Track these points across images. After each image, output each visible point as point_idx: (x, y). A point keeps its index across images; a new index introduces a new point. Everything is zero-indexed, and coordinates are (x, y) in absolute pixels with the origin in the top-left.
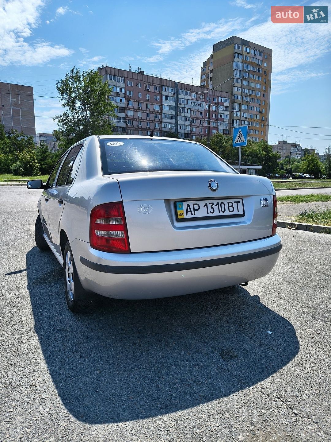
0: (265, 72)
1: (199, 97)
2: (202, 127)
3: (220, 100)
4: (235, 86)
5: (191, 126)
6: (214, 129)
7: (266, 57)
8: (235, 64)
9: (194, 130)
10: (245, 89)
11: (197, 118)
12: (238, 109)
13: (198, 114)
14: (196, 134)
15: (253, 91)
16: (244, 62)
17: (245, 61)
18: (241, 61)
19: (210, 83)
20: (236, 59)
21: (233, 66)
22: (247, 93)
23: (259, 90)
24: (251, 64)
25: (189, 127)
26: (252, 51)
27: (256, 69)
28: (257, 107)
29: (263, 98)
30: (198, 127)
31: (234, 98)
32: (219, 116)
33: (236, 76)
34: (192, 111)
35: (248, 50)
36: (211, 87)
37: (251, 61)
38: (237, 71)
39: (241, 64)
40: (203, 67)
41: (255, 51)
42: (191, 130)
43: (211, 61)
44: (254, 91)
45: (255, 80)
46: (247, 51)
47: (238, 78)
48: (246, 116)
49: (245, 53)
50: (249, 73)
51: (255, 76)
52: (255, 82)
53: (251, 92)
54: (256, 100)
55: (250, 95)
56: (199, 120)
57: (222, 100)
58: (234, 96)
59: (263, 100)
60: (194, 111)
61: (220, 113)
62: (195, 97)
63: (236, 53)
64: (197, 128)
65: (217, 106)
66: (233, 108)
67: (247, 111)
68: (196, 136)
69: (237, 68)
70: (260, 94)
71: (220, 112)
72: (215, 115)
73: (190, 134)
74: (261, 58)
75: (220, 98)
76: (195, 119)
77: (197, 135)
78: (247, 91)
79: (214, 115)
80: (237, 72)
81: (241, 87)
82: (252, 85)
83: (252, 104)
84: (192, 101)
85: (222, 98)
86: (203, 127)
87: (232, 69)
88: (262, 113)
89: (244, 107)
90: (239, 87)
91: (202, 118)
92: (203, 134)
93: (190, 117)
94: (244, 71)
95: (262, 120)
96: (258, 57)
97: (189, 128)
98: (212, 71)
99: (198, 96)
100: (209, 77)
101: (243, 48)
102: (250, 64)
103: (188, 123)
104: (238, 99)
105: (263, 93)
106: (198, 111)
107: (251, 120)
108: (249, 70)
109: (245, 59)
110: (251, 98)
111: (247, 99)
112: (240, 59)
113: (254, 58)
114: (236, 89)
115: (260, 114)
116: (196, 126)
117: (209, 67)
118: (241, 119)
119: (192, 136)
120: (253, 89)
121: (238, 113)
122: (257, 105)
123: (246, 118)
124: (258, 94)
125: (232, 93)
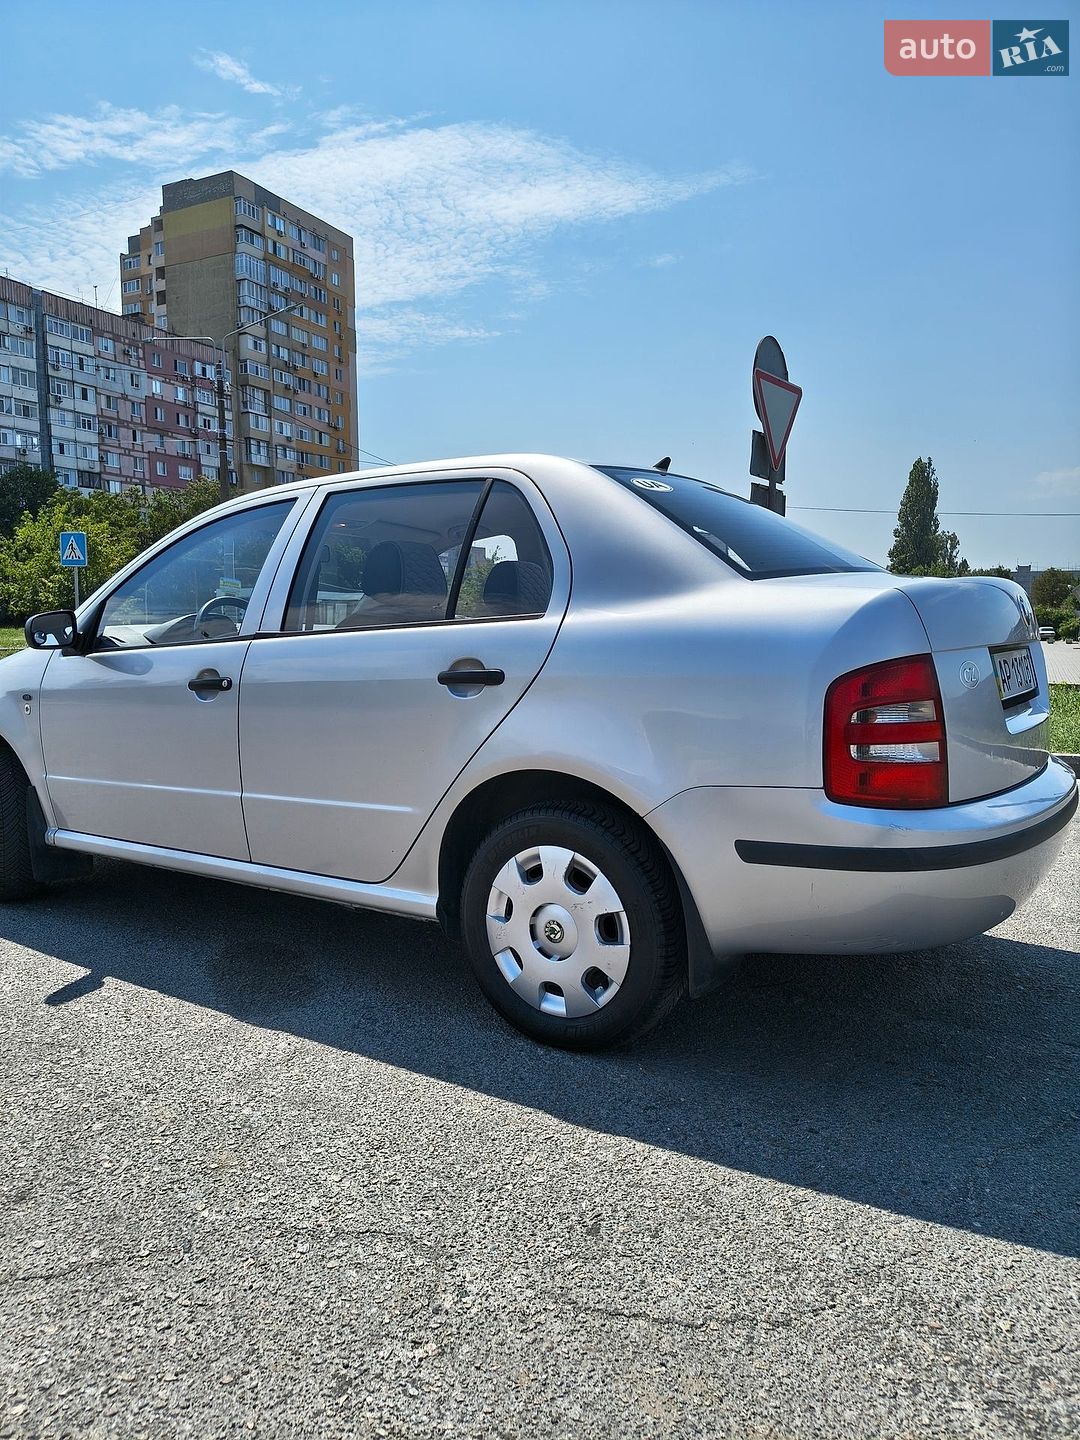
0: (336, 303)
1: (126, 353)
2: (141, 455)
3: (198, 371)
4: (246, 333)
5: (103, 447)
6: (186, 466)
7: (335, 255)
8: (242, 261)
9: (113, 462)
10: (278, 347)
11: (121, 423)
12: (262, 408)
13: (125, 410)
14: (120, 475)
15: (303, 355)
16: (271, 260)
17: (273, 258)
18: (261, 255)
19: (155, 308)
20: (242, 247)
21: (233, 268)
22: (286, 359)
23: (321, 356)
24: (292, 269)
25: (95, 450)
26: (293, 232)
27: (308, 289)
28: (320, 409)
29: (335, 383)
30: (127, 452)
31: (246, 371)
32: (200, 423)
33: (247, 299)
34: (103, 398)
35: (280, 226)
36: (161, 323)
37: (291, 260)
38: (249, 286)
39: (262, 265)
40: (126, 252)
41: (302, 233)
42: (101, 460)
43: (159, 237)
44: (308, 356)
45: (308, 322)
46: (278, 228)
47: (253, 309)
48: (287, 431)
49: (269, 232)
50: (287, 295)
51: (305, 310)
52: (309, 328)
53: (298, 358)
54: (314, 387)
55: (295, 367)
56: (128, 428)
57: (204, 370)
58: (246, 365)
59: (338, 391)
60: (108, 397)
61: (202, 414)
62: (111, 350)
63: (242, 226)
64: (125, 454)
65: (192, 389)
66: (245, 404)
67: (290, 417)
68: (121, 482)
69: (247, 277)
70: (325, 368)
71: (201, 408)
72: (187, 417)
73: (99, 474)
74: (321, 257)
75: (198, 367)
76: (115, 423)
77: (124, 479)
78: (284, 353)
79: (182, 418)
80: (249, 289)
81: (267, 340)
82: (298, 336)
83: (302, 396)
84: (100, 362)
85: (204, 363)
86: (146, 456)
87: (234, 275)
88: (335, 428)
89: (281, 404)
90: (260, 339)
91: (141, 424)
92: (147, 477)
93: (94, 416)
94: (272, 288)
95: (338, 451)
96: (311, 252)
97: (94, 454)
98: (161, 272)
99: (120, 346)
100: (151, 291)
101: (263, 217)
102: (288, 271)
103: (91, 437)
104: (259, 375)
105: (334, 366)
106: (124, 397)
107: (304, 448)
108: (286, 289)
109: (271, 250)
110: (300, 379)
111: (288, 379)
112: (256, 249)
113: (298, 251)
114: (249, 342)
115: (330, 431)
116: (119, 447)
117: (150, 256)
118: (275, 441)
119: (108, 482)
120: (304, 350)
121: (264, 422)
122: (321, 402)
123: (288, 439)
124: (321, 368)
125: (236, 352)
